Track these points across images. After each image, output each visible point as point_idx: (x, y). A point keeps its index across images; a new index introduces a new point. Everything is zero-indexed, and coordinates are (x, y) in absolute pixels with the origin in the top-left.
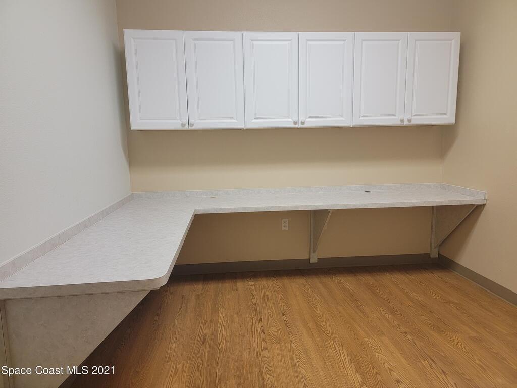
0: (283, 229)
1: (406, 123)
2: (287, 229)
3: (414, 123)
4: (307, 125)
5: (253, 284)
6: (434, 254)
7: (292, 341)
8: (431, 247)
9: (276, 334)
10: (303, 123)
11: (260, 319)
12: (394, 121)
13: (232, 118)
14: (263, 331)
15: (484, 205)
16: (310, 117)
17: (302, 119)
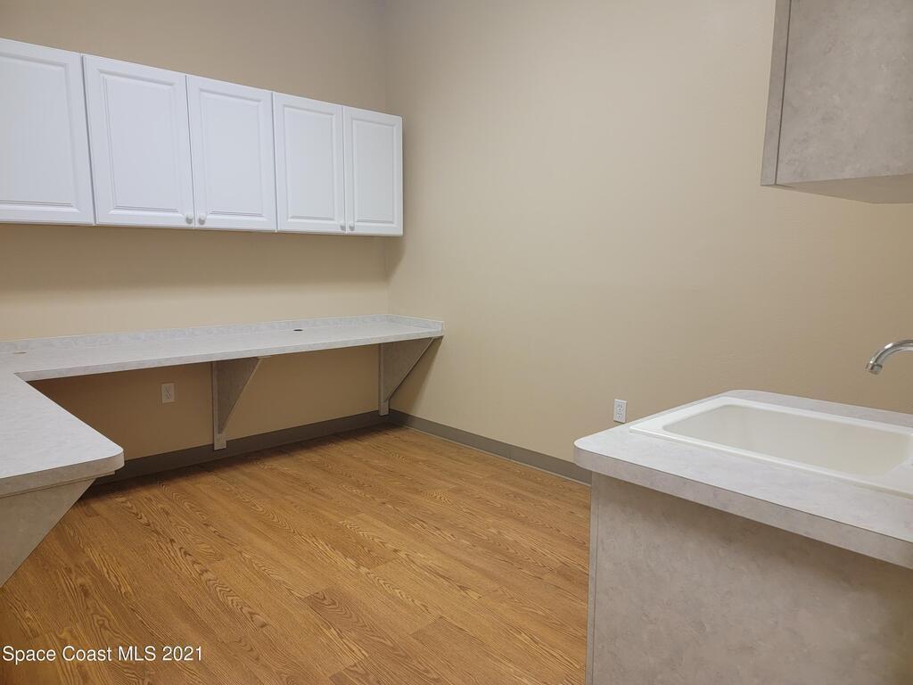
0: (165, 400)
1: (348, 231)
2: (172, 400)
3: (358, 231)
4: (207, 225)
5: (124, 499)
6: (384, 412)
7: (240, 552)
8: (380, 402)
9: (211, 551)
10: (202, 222)
11: (172, 541)
12: (331, 227)
13: (69, 205)
14: (186, 553)
15: (442, 337)
16: (214, 213)
17: (200, 214)
